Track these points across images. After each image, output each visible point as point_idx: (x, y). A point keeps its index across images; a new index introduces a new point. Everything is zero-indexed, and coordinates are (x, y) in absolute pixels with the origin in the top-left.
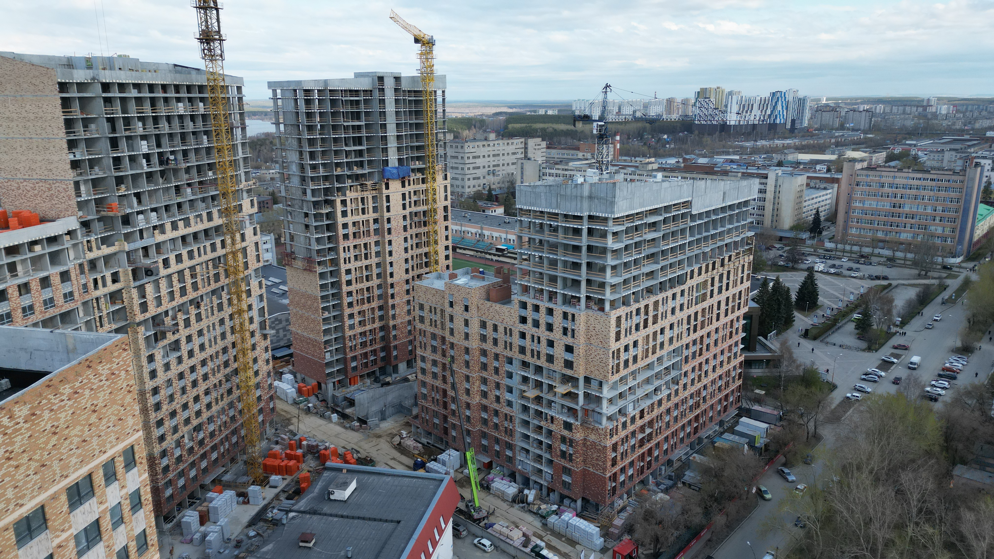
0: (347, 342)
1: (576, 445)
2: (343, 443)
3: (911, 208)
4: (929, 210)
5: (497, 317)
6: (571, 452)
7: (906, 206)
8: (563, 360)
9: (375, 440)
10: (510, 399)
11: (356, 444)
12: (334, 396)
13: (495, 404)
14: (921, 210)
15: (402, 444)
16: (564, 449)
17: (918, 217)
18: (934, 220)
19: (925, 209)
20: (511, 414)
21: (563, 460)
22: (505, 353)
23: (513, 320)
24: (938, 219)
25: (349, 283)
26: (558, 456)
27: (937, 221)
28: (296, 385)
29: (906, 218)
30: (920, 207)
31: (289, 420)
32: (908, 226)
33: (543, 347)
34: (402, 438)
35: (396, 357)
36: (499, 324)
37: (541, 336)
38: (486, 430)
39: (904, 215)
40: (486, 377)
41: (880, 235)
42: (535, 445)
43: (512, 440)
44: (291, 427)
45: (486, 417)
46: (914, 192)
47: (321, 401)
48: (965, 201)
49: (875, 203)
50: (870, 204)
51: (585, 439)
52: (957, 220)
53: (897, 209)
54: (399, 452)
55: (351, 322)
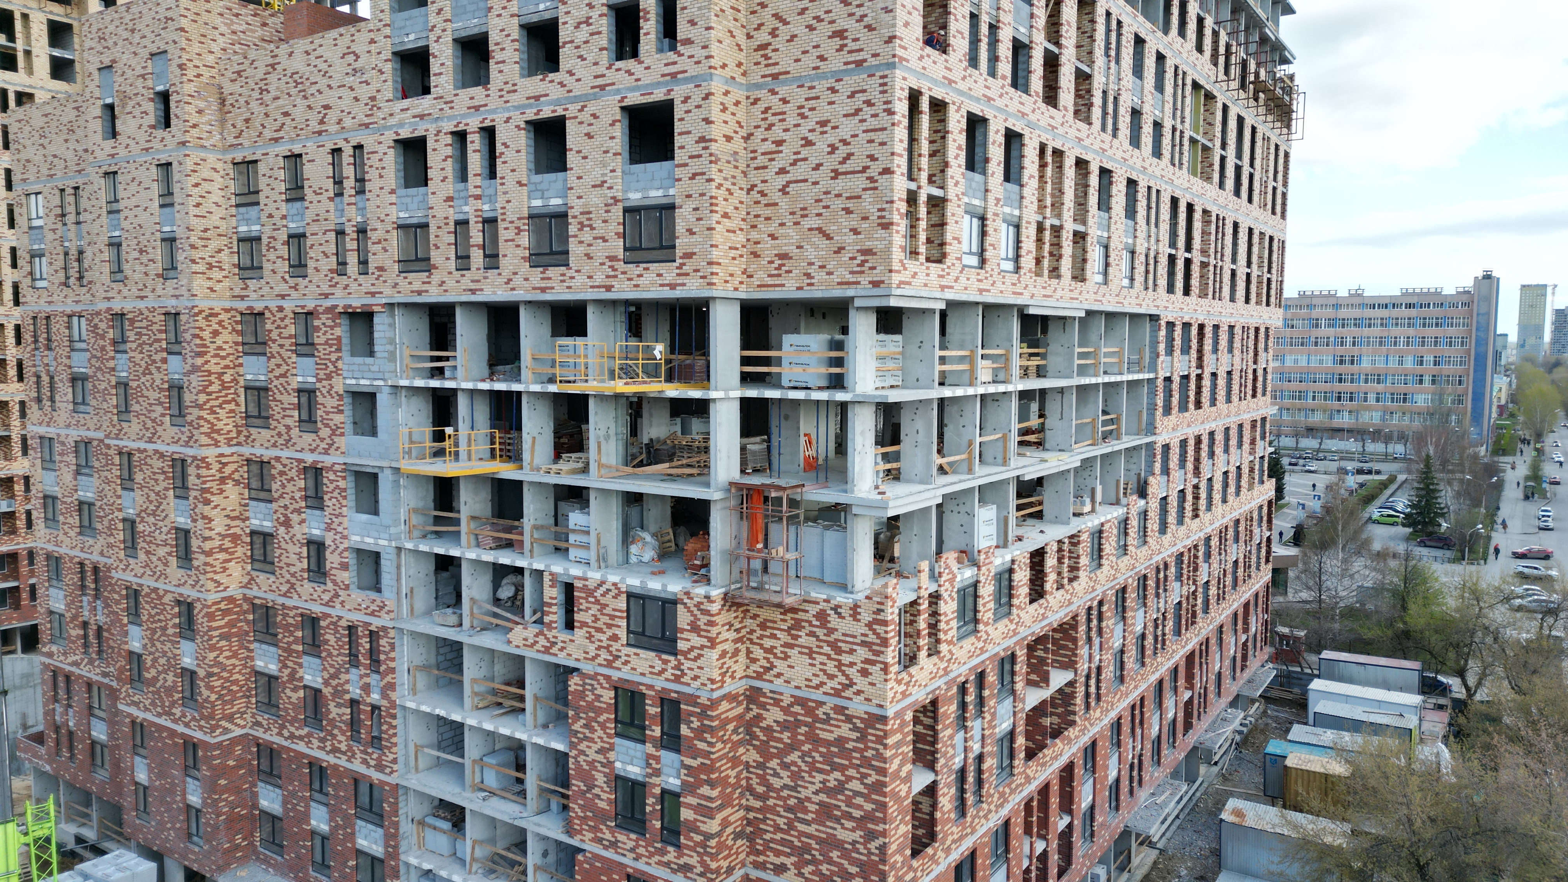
1: (699, 733)
3: (1373, 362)
4: (1409, 363)
5: (299, 112)
6: (673, 782)
7: (1364, 358)
8: (617, 213)
10: (369, 542)
13: (307, 588)
14: (1393, 364)
16: (634, 771)
17: (1389, 378)
18: (1421, 382)
19: (1401, 363)
20: (376, 623)
21: (627, 840)
22: (340, 300)
23: (364, 93)
24: (1427, 379)
26: (600, 816)
27: (1427, 384)
29: (1366, 381)
30: (1391, 358)
32: (1372, 397)
33: (510, 181)
36: (309, 148)
37: (498, 120)
38: (272, 737)
39: (1363, 377)
40: (267, 454)
41: (1317, 419)
42: (491, 780)
43: (380, 767)
45: (273, 668)
46: (1376, 331)
48: (1477, 341)
49: (1305, 358)
50: (1296, 361)
51: (753, 696)
52: (1464, 379)
53: (1347, 368)
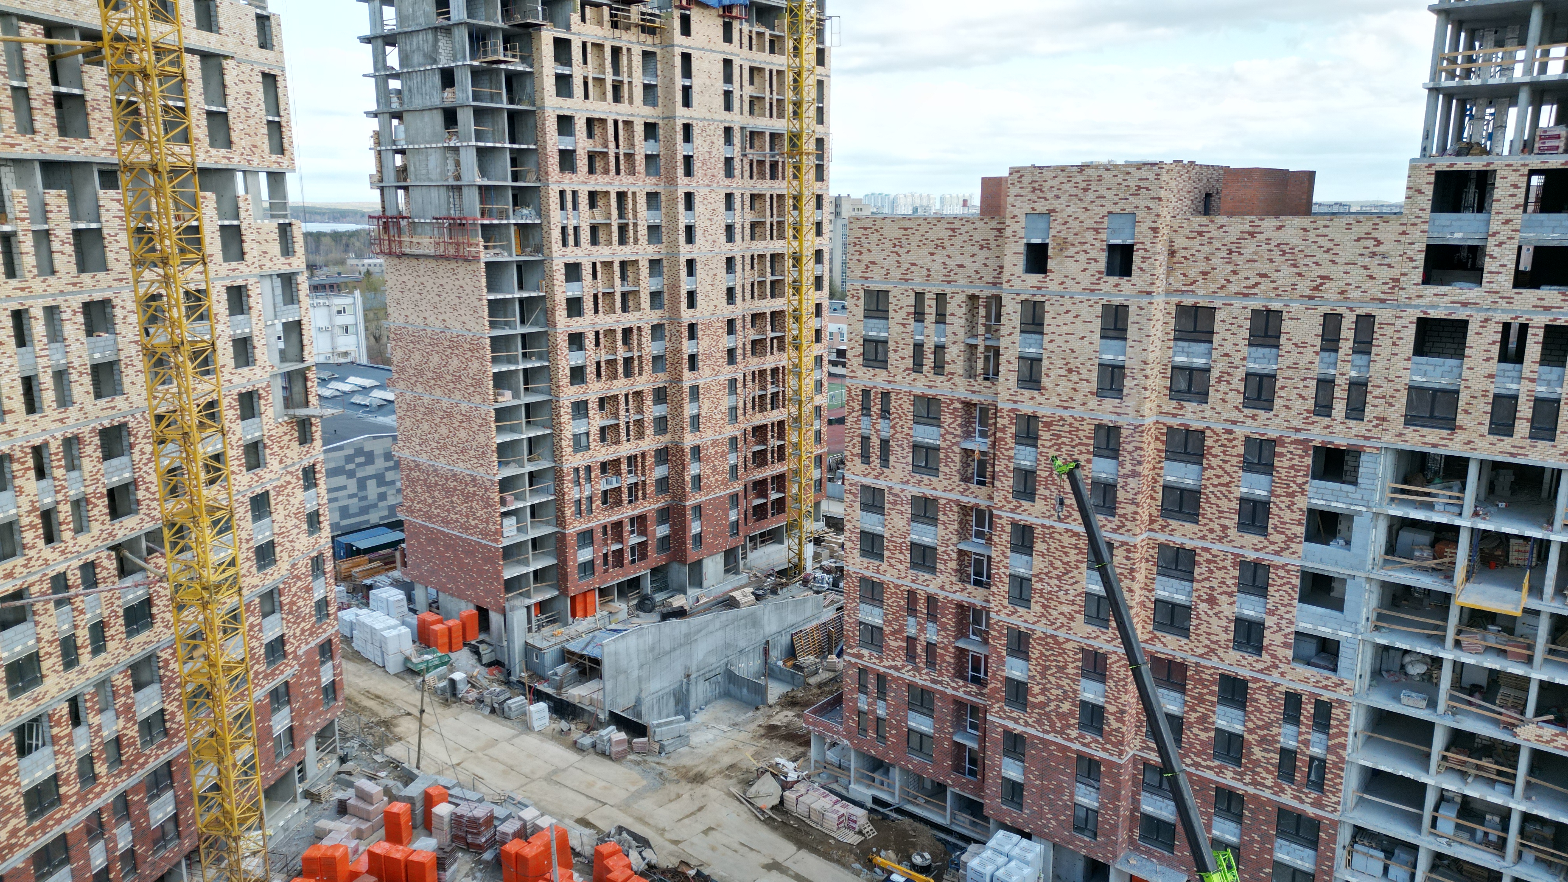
0: (568, 486)
2: (579, 806)
5: (1283, 277)
9: (685, 788)
10: (1325, 631)
11: (625, 807)
12: (529, 649)
15: (790, 804)
20: (1326, 696)
22: (1312, 434)
23: (1384, 274)
25: (574, 306)
28: (413, 620)
31: (387, 724)
34: (786, 786)
35: (698, 538)
36: (1294, 308)
40: (1189, 545)
43: (1317, 804)
44: (395, 751)
45: (1176, 709)
47: (489, 665)
54: (789, 837)
55: (580, 427)
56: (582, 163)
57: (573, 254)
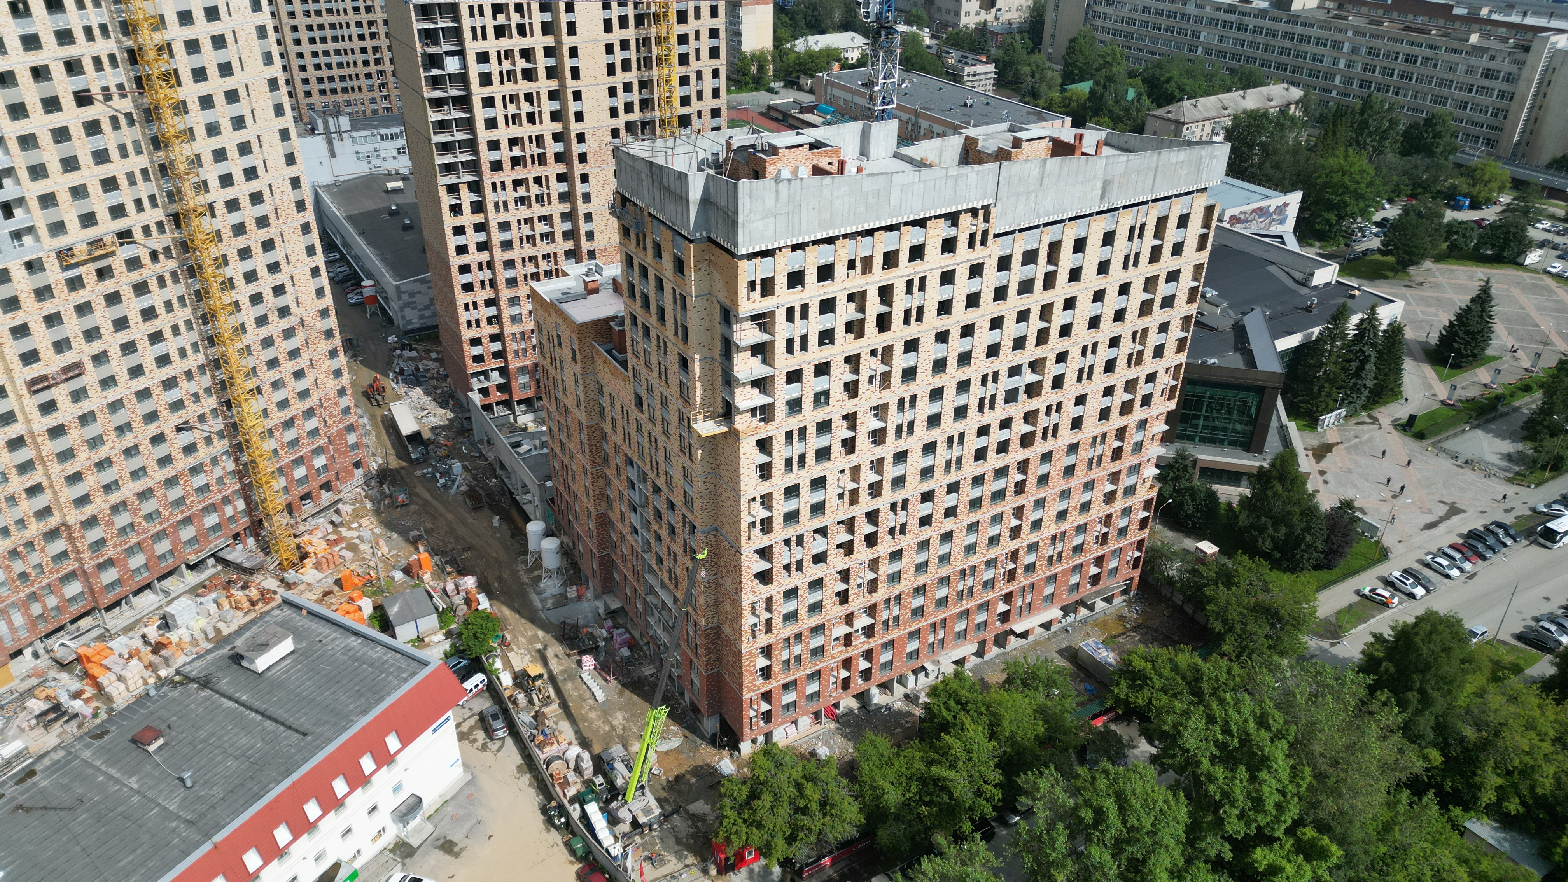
1: (701, 636)
5: (613, 383)
6: (698, 643)
8: (683, 491)
10: (635, 524)
16: (691, 634)
22: (625, 448)
23: (629, 397)
33: (661, 457)
36: (616, 397)
37: (658, 440)
38: (616, 559)
40: (610, 476)
55: (515, 311)
56: (507, 165)
57: (503, 217)
